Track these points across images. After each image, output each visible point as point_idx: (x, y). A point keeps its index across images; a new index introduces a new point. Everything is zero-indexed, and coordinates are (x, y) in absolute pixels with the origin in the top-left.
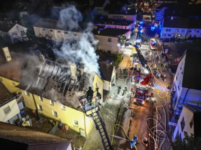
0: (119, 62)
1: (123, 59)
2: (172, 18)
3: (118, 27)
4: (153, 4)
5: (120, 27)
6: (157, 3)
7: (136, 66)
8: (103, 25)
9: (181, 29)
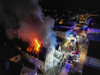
0: (64, 43)
1: (66, 42)
2: (92, 24)
3: (66, 27)
4: (87, 16)
5: (67, 27)
6: (89, 16)
7: (71, 45)
8: (59, 26)
9: (97, 29)
